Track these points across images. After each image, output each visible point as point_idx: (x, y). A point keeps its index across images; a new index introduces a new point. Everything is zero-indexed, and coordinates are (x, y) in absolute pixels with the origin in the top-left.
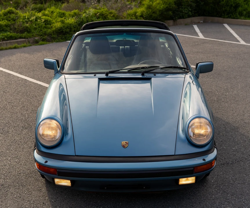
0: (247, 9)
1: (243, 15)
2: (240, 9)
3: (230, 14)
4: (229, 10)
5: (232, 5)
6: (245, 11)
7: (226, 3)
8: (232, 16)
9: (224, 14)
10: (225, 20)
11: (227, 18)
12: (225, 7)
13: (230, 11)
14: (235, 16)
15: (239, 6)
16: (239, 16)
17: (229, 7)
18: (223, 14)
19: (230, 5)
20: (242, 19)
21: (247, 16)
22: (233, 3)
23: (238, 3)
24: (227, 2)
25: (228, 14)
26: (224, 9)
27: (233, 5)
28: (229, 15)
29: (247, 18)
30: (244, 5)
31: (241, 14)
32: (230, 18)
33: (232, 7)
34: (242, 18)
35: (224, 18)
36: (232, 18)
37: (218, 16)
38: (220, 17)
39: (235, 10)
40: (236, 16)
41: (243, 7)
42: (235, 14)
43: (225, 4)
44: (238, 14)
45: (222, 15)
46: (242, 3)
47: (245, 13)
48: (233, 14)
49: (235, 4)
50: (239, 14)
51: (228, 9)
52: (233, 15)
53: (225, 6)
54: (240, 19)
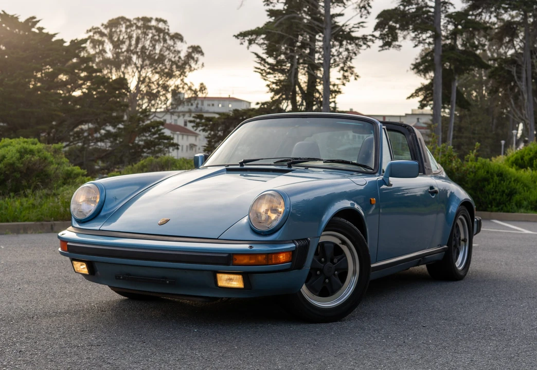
0: (529, 198)
1: (523, 207)
2: (517, 197)
3: (502, 206)
4: (500, 199)
5: (503, 192)
6: (526, 201)
7: (494, 188)
8: (505, 208)
9: (492, 206)
10: (493, 214)
11: (497, 211)
12: (493, 195)
13: (502, 200)
14: (509, 208)
15: (516, 193)
16: (516, 208)
17: (499, 194)
18: (490, 206)
19: (500, 190)
20: (521, 213)
21: (530, 208)
22: (505, 188)
23: (514, 189)
24: (496, 186)
25: (497, 206)
26: (490, 196)
27: (506, 191)
28: (500, 208)
29: (529, 211)
30: (523, 191)
31: (519, 205)
32: (501, 212)
33: (504, 195)
34: (522, 210)
35: (492, 211)
36: (504, 212)
37: (481, 208)
38: (485, 210)
39: (510, 200)
40: (511, 208)
41: (522, 194)
42: (509, 204)
43: (493, 190)
44: (514, 204)
45: (488, 207)
46: (519, 188)
47: (525, 203)
48: (507, 204)
49: (509, 190)
50: (517, 205)
51: (498, 197)
52: (506, 206)
53: (493, 192)
54: (518, 212)
